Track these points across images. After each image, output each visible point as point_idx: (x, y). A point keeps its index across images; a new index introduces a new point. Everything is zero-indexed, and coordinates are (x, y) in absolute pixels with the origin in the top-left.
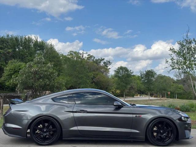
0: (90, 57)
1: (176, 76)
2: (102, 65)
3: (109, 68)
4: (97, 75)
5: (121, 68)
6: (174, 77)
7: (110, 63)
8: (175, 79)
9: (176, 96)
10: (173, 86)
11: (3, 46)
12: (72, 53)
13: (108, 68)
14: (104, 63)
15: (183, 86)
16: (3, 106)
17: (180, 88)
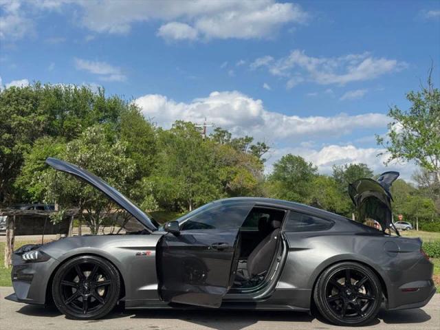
0: (219, 135)
1: (417, 178)
2: (249, 151)
3: (264, 160)
4: (236, 173)
5: (290, 159)
6: (412, 182)
7: (265, 148)
8: (415, 184)
9: (416, 225)
10: (410, 201)
11: (27, 107)
12: (181, 124)
13: (261, 159)
14: (252, 147)
15: (432, 202)
16: (13, 239)
17: (426, 207)
